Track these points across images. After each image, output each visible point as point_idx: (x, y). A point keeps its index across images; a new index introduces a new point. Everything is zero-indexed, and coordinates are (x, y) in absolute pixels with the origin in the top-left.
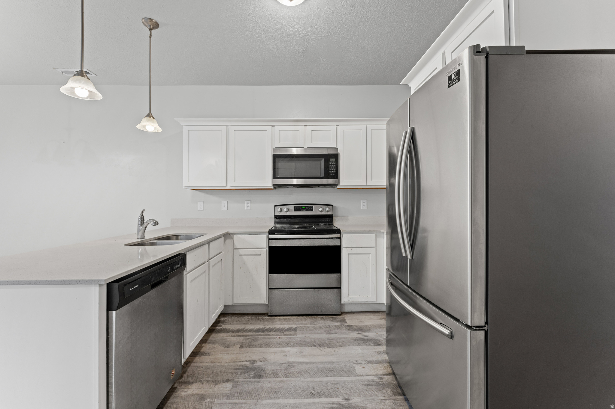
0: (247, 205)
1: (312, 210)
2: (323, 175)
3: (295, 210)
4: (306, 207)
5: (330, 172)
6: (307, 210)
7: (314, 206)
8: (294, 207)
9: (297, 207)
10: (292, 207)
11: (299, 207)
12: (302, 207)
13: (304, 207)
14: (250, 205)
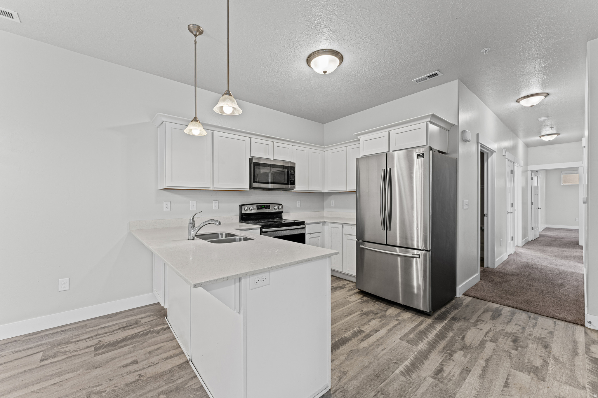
0: (214, 205)
1: (269, 208)
2: (286, 182)
3: (257, 209)
4: (265, 206)
5: (291, 180)
6: (266, 209)
7: (271, 205)
8: (257, 206)
9: (259, 206)
10: (255, 206)
11: (260, 206)
12: (262, 206)
13: (263, 206)
14: (217, 204)
